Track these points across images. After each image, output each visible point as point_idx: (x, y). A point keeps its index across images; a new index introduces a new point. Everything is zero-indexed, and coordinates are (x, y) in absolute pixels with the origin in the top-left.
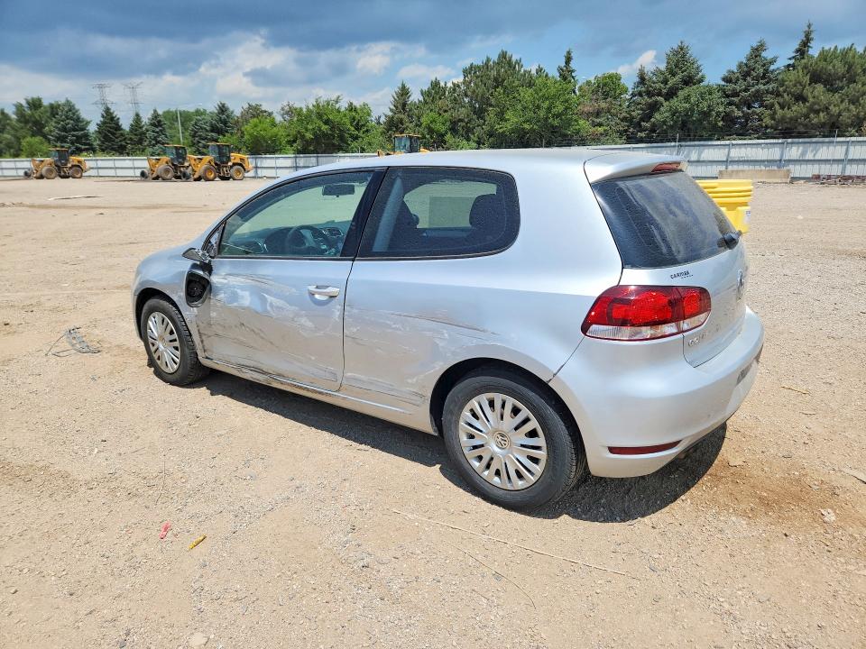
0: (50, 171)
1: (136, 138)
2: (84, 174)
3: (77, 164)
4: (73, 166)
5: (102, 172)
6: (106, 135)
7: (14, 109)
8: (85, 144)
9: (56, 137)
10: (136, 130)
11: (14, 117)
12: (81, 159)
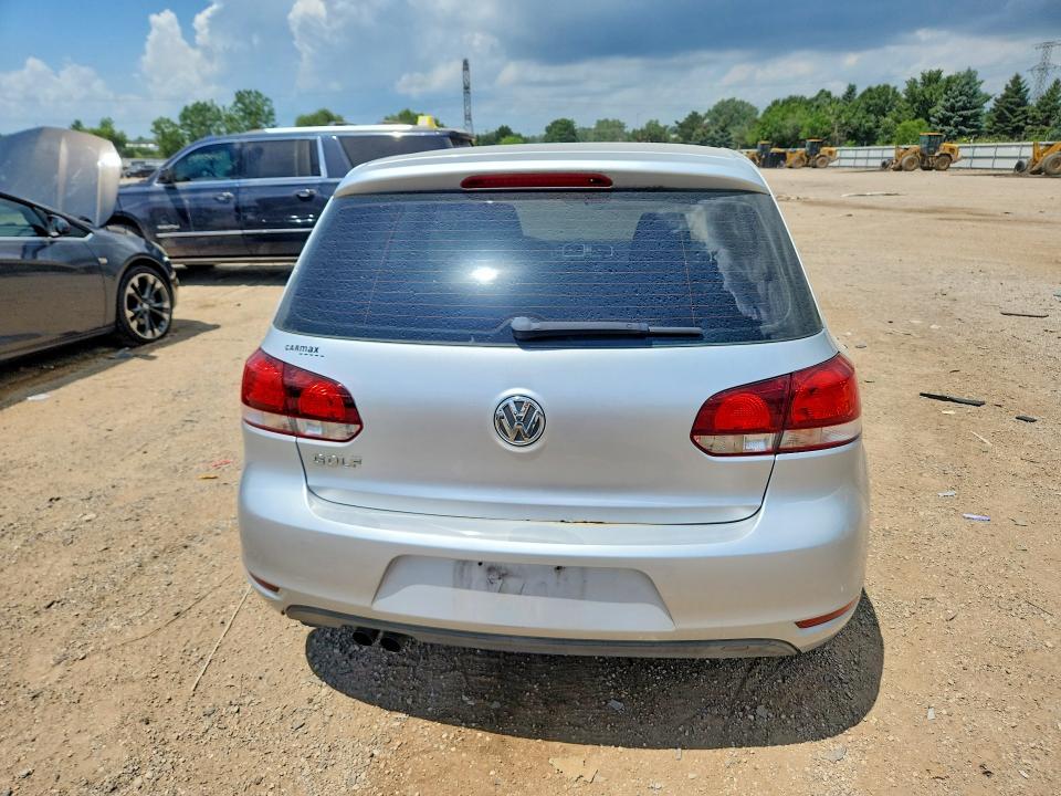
0: (911, 161)
1: (1040, 116)
2: (952, 165)
3: (948, 152)
4: (941, 155)
5: (977, 163)
6: (1002, 113)
7: (906, 87)
8: (973, 126)
9: (940, 119)
10: (1047, 104)
11: (904, 96)
12: (955, 145)
